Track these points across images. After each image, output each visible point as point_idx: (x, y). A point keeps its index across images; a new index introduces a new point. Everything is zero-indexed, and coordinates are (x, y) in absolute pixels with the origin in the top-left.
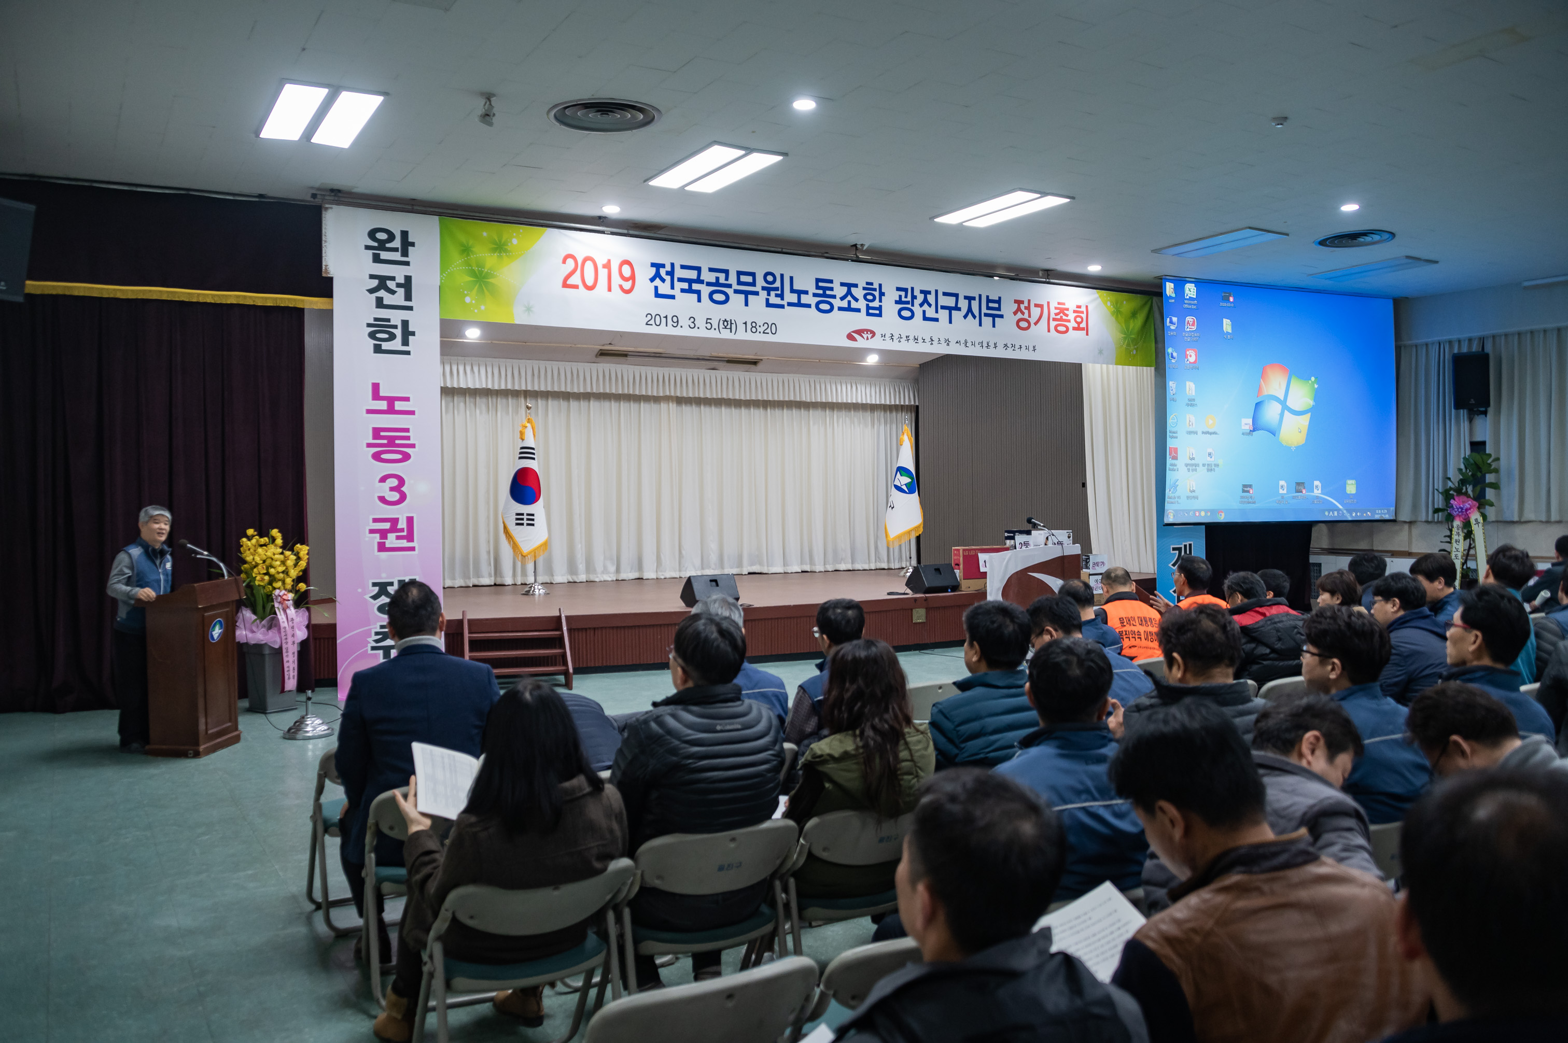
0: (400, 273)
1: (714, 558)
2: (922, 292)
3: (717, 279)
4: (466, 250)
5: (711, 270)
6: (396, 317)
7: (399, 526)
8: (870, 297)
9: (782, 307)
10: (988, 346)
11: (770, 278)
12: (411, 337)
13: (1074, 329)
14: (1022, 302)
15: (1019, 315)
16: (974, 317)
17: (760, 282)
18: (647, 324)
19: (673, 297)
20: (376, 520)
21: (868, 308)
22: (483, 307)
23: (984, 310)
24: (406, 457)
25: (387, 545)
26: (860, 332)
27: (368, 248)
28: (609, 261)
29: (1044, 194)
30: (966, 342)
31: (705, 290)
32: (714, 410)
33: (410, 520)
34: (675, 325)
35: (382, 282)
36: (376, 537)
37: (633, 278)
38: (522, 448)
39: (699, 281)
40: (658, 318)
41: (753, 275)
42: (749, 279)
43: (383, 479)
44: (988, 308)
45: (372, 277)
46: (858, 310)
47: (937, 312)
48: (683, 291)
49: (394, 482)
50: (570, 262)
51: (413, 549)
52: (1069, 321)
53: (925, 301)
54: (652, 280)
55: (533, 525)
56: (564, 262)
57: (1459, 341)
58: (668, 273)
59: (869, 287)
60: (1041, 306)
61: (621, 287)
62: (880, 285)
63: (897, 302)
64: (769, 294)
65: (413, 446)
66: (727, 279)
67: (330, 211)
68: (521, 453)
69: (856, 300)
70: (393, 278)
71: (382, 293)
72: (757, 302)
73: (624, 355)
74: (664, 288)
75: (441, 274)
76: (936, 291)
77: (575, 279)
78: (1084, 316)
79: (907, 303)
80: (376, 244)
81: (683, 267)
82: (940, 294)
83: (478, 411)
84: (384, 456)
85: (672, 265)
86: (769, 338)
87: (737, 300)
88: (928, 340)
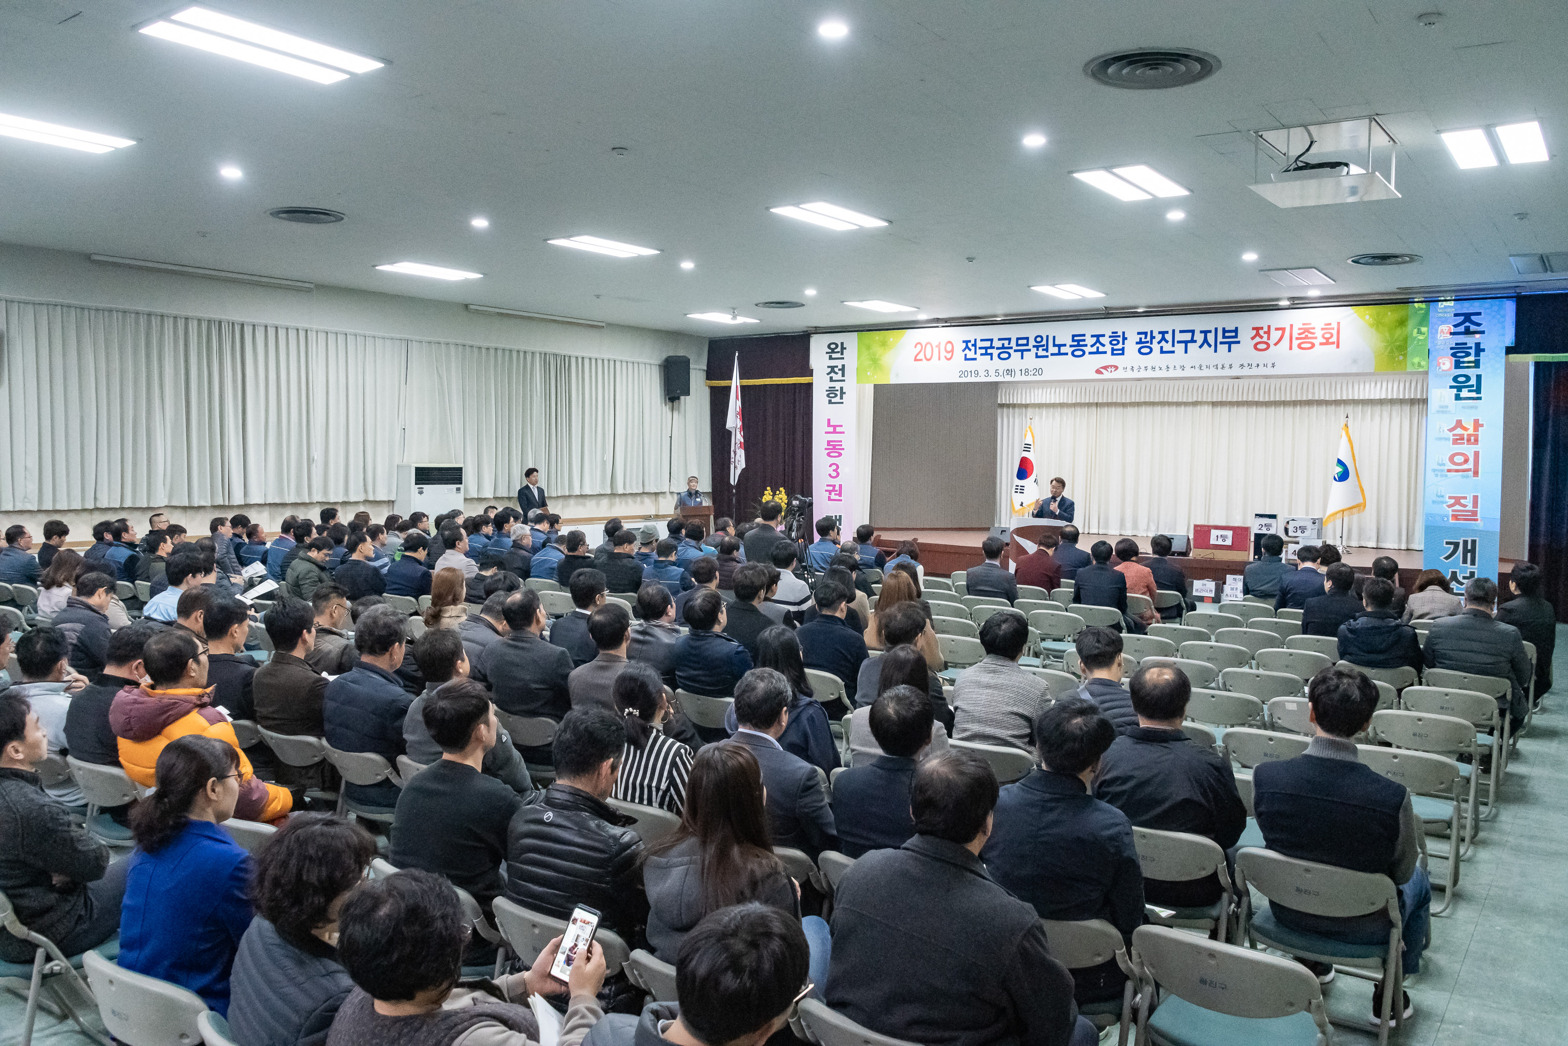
2: (1160, 333)
3: (1003, 344)
4: (868, 348)
5: (1000, 339)
6: (838, 385)
7: (836, 489)
8: (1115, 342)
9: (1047, 357)
10: (1223, 367)
11: (1039, 339)
12: (844, 395)
13: (1321, 344)
14: (1262, 328)
15: (1258, 339)
16: (1210, 346)
17: (1032, 342)
18: (960, 377)
19: (975, 359)
20: (827, 486)
21: (1113, 350)
22: (875, 376)
23: (1220, 339)
24: (840, 455)
25: (832, 498)
26: (1105, 368)
27: (827, 353)
28: (940, 343)
30: (1201, 367)
31: (995, 352)
33: (840, 486)
34: (977, 375)
35: (832, 369)
36: (828, 494)
37: (952, 351)
38: (1026, 444)
39: (992, 347)
40: (966, 372)
41: (1027, 339)
42: (1025, 342)
43: (830, 466)
44: (1224, 337)
45: (828, 367)
46: (1105, 353)
47: (1173, 346)
48: (982, 354)
49: (835, 467)
50: (919, 347)
51: (841, 500)
52: (1316, 338)
54: (964, 350)
56: (916, 347)
58: (973, 345)
59: (1114, 335)
60: (1283, 329)
61: (946, 357)
62: (1124, 333)
63: (1137, 343)
64: (1038, 350)
65: (842, 449)
66: (1010, 344)
67: (813, 338)
68: (1024, 448)
69: (1103, 345)
70: (837, 367)
71: (832, 375)
72: (1030, 356)
74: (970, 354)
75: (858, 362)
76: (1174, 331)
77: (921, 356)
78: (1335, 332)
79: (1147, 342)
80: (830, 351)
81: (982, 340)
82: (1177, 333)
84: (831, 455)
85: (975, 340)
86: (1038, 378)
87: (1016, 356)
88: (1164, 367)
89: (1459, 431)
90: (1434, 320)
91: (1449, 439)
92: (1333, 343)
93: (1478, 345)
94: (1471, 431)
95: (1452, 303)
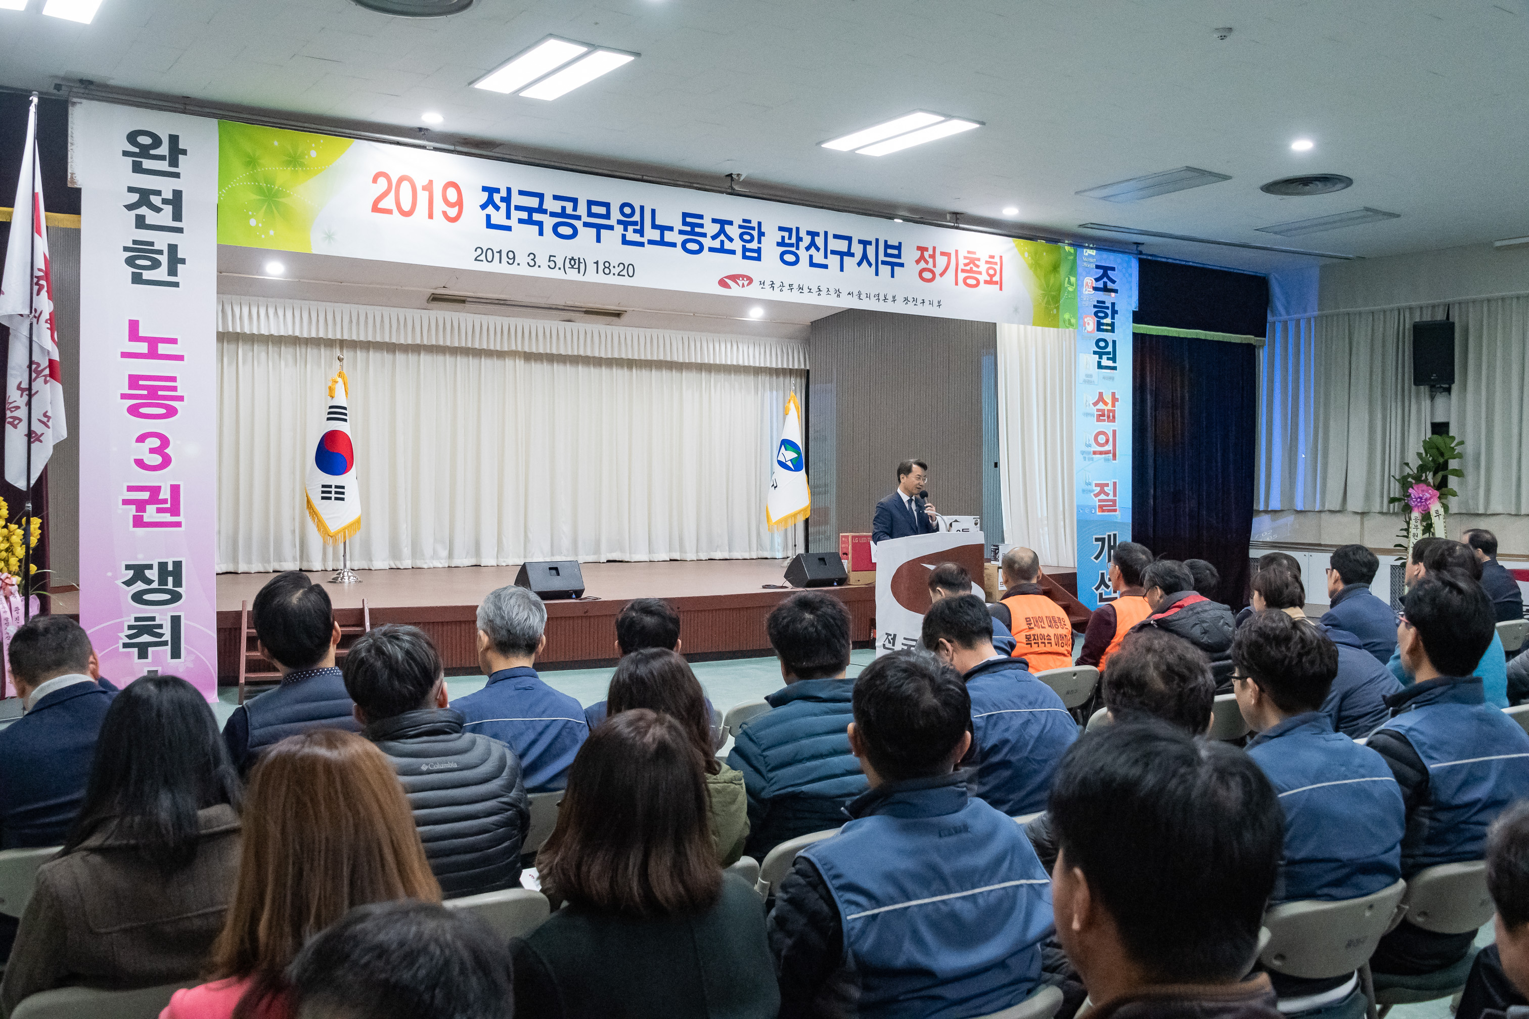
0: (167, 187)
1: (566, 543)
2: (809, 233)
3: (564, 208)
4: (251, 162)
5: (556, 198)
6: (161, 241)
7: (161, 497)
8: (747, 237)
9: (641, 244)
10: (885, 299)
11: (627, 210)
12: (179, 266)
13: (986, 282)
14: (926, 249)
15: (923, 265)
16: (870, 264)
17: (616, 215)
18: (476, 260)
19: (509, 228)
20: (130, 489)
21: (745, 250)
22: (272, 232)
23: (881, 257)
24: (171, 412)
25: (146, 520)
26: (734, 278)
27: (126, 154)
28: (431, 182)
29: (949, 116)
30: (860, 294)
31: (549, 222)
32: (569, 369)
33: (175, 489)
34: (511, 261)
35: (145, 197)
36: (131, 510)
37: (459, 203)
38: (331, 407)
39: (541, 210)
40: (490, 253)
41: (607, 205)
42: (602, 210)
43: (141, 439)
44: (886, 255)
45: (131, 190)
46: (733, 252)
47: (826, 257)
48: (521, 221)
49: (155, 443)
50: (382, 181)
51: (178, 524)
52: (980, 273)
53: (813, 244)
54: (484, 207)
55: (343, 499)
56: (375, 180)
57: (1421, 308)
58: (503, 199)
59: (746, 226)
60: (947, 255)
61: (445, 213)
62: (760, 224)
63: (779, 244)
64: (626, 230)
65: (181, 398)
66: (575, 209)
67: (78, 106)
68: (329, 413)
69: (731, 240)
70: (158, 193)
71: (143, 210)
72: (612, 238)
73: (461, 301)
74: (499, 218)
75: (219, 190)
76: (826, 233)
77: (388, 203)
78: (998, 268)
79: (791, 245)
80: (137, 150)
81: (521, 193)
82: (830, 237)
83: (283, 363)
84: (143, 410)
85: (509, 190)
86: (625, 281)
87: (587, 235)
88: (814, 289)
89: (1101, 406)
90: (1080, 270)
91: (1092, 415)
92: (996, 283)
93: (1113, 304)
94: (1110, 407)
95: (1093, 252)
